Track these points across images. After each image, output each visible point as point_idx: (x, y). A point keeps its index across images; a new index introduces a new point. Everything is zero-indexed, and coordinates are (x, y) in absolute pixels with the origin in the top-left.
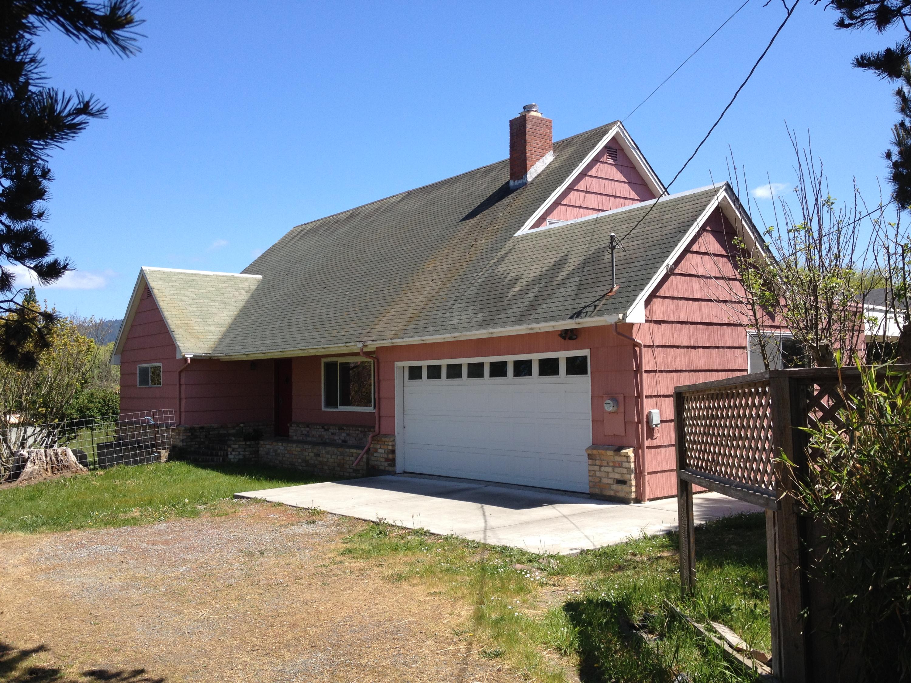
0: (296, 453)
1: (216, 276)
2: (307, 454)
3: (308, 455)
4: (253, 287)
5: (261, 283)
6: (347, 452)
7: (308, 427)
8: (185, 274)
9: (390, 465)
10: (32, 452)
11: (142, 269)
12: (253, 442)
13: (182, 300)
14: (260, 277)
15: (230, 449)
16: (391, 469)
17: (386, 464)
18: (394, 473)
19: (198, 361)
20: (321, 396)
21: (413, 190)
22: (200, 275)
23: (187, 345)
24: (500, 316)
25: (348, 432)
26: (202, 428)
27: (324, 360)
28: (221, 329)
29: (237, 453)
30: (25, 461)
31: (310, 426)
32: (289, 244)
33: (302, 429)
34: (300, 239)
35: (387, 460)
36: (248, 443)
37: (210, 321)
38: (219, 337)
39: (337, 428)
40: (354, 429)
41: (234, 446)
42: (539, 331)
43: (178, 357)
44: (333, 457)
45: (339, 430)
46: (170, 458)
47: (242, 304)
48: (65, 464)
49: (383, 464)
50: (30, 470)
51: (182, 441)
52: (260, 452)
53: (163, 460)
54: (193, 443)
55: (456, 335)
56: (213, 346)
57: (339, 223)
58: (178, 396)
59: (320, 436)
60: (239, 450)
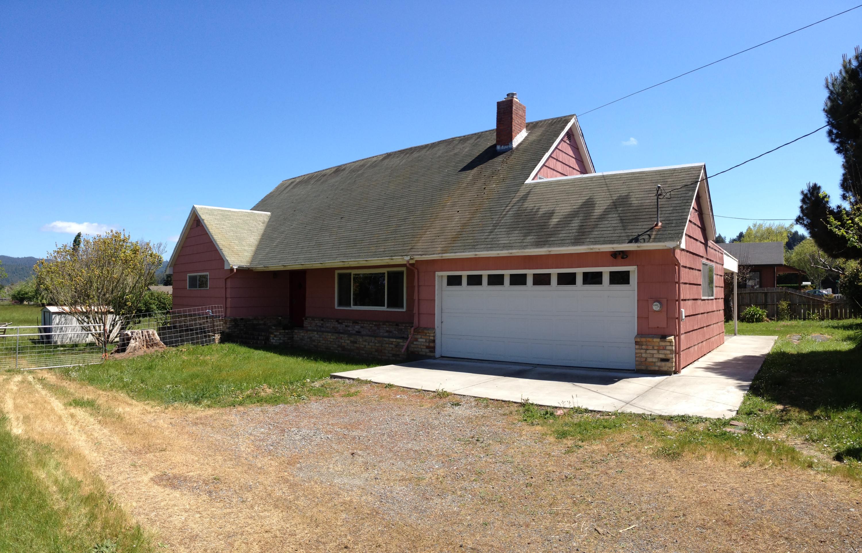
0: (331, 340)
1: (242, 212)
2: (343, 341)
3: (345, 342)
4: (267, 220)
5: (271, 218)
6: (386, 341)
7: (322, 320)
8: (222, 210)
9: (431, 352)
10: (134, 332)
11: (194, 207)
12: (290, 331)
13: (223, 228)
14: (269, 213)
15: (272, 336)
16: (432, 354)
17: (427, 350)
18: (434, 358)
19: (241, 271)
20: (334, 298)
21: (393, 152)
22: (230, 211)
23: (232, 259)
24: (552, 239)
25: (362, 325)
26: (242, 319)
27: (337, 272)
28: (252, 248)
29: (278, 338)
30: (129, 339)
31: (325, 320)
32: (285, 192)
33: (316, 322)
34: (294, 188)
35: (428, 347)
36: (287, 331)
37: (244, 243)
38: (252, 254)
39: (351, 322)
40: (369, 323)
41: (276, 333)
42: (598, 251)
43: (226, 267)
44: (371, 344)
45: (353, 323)
46: (222, 341)
47: (261, 232)
48: (155, 342)
49: (423, 350)
50: (134, 345)
51: (229, 328)
52: (294, 338)
53: (217, 341)
54: (236, 330)
55: (510, 251)
56: (249, 260)
57: (327, 176)
58: (224, 296)
59: (333, 328)
60: (280, 336)
